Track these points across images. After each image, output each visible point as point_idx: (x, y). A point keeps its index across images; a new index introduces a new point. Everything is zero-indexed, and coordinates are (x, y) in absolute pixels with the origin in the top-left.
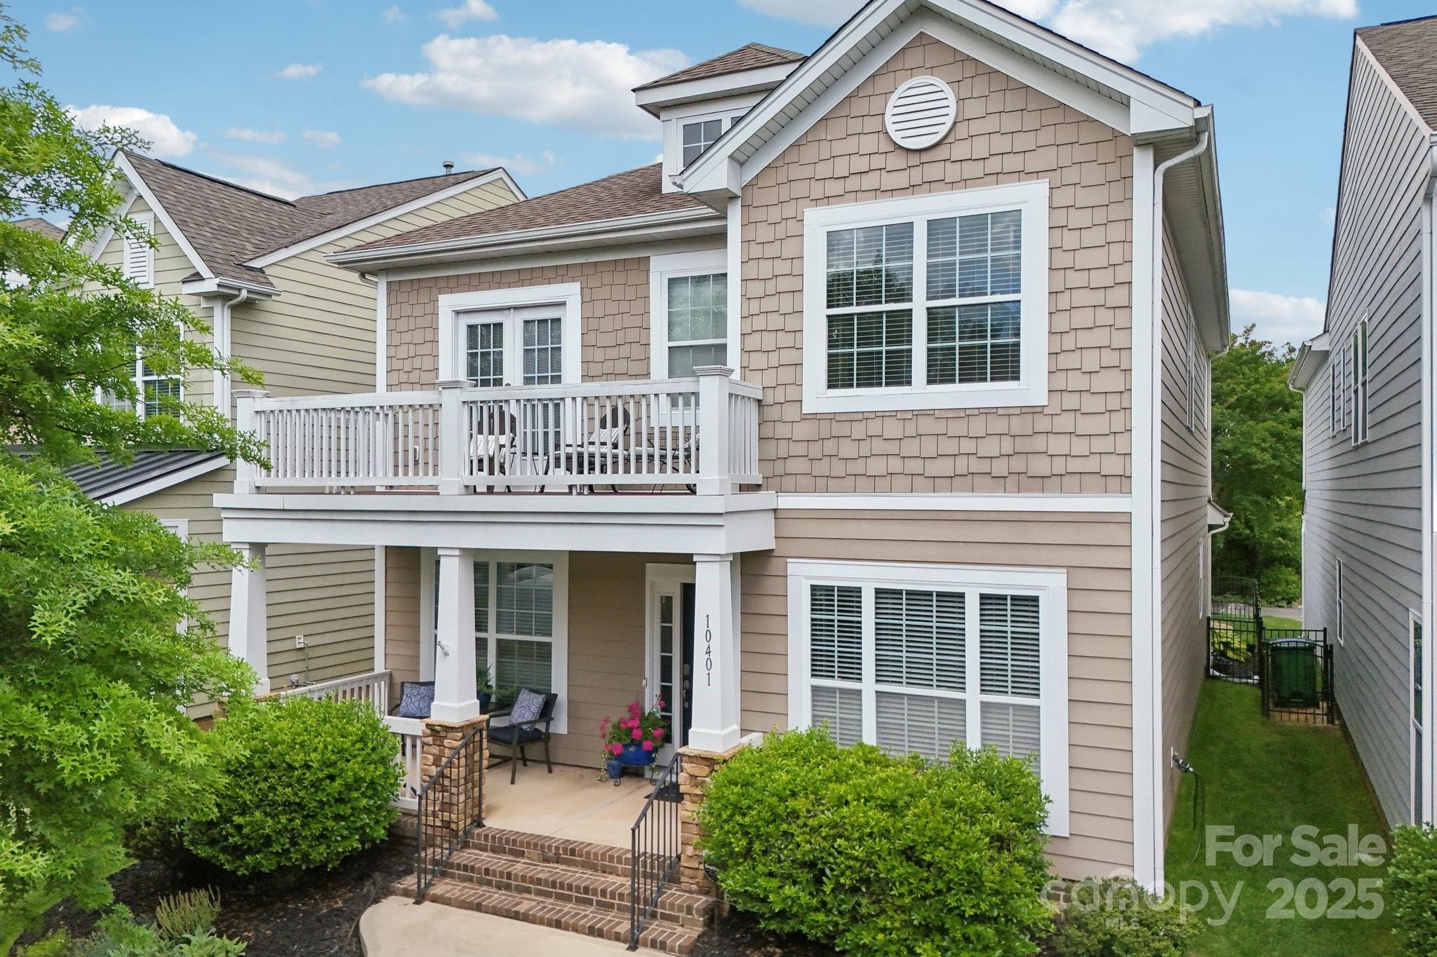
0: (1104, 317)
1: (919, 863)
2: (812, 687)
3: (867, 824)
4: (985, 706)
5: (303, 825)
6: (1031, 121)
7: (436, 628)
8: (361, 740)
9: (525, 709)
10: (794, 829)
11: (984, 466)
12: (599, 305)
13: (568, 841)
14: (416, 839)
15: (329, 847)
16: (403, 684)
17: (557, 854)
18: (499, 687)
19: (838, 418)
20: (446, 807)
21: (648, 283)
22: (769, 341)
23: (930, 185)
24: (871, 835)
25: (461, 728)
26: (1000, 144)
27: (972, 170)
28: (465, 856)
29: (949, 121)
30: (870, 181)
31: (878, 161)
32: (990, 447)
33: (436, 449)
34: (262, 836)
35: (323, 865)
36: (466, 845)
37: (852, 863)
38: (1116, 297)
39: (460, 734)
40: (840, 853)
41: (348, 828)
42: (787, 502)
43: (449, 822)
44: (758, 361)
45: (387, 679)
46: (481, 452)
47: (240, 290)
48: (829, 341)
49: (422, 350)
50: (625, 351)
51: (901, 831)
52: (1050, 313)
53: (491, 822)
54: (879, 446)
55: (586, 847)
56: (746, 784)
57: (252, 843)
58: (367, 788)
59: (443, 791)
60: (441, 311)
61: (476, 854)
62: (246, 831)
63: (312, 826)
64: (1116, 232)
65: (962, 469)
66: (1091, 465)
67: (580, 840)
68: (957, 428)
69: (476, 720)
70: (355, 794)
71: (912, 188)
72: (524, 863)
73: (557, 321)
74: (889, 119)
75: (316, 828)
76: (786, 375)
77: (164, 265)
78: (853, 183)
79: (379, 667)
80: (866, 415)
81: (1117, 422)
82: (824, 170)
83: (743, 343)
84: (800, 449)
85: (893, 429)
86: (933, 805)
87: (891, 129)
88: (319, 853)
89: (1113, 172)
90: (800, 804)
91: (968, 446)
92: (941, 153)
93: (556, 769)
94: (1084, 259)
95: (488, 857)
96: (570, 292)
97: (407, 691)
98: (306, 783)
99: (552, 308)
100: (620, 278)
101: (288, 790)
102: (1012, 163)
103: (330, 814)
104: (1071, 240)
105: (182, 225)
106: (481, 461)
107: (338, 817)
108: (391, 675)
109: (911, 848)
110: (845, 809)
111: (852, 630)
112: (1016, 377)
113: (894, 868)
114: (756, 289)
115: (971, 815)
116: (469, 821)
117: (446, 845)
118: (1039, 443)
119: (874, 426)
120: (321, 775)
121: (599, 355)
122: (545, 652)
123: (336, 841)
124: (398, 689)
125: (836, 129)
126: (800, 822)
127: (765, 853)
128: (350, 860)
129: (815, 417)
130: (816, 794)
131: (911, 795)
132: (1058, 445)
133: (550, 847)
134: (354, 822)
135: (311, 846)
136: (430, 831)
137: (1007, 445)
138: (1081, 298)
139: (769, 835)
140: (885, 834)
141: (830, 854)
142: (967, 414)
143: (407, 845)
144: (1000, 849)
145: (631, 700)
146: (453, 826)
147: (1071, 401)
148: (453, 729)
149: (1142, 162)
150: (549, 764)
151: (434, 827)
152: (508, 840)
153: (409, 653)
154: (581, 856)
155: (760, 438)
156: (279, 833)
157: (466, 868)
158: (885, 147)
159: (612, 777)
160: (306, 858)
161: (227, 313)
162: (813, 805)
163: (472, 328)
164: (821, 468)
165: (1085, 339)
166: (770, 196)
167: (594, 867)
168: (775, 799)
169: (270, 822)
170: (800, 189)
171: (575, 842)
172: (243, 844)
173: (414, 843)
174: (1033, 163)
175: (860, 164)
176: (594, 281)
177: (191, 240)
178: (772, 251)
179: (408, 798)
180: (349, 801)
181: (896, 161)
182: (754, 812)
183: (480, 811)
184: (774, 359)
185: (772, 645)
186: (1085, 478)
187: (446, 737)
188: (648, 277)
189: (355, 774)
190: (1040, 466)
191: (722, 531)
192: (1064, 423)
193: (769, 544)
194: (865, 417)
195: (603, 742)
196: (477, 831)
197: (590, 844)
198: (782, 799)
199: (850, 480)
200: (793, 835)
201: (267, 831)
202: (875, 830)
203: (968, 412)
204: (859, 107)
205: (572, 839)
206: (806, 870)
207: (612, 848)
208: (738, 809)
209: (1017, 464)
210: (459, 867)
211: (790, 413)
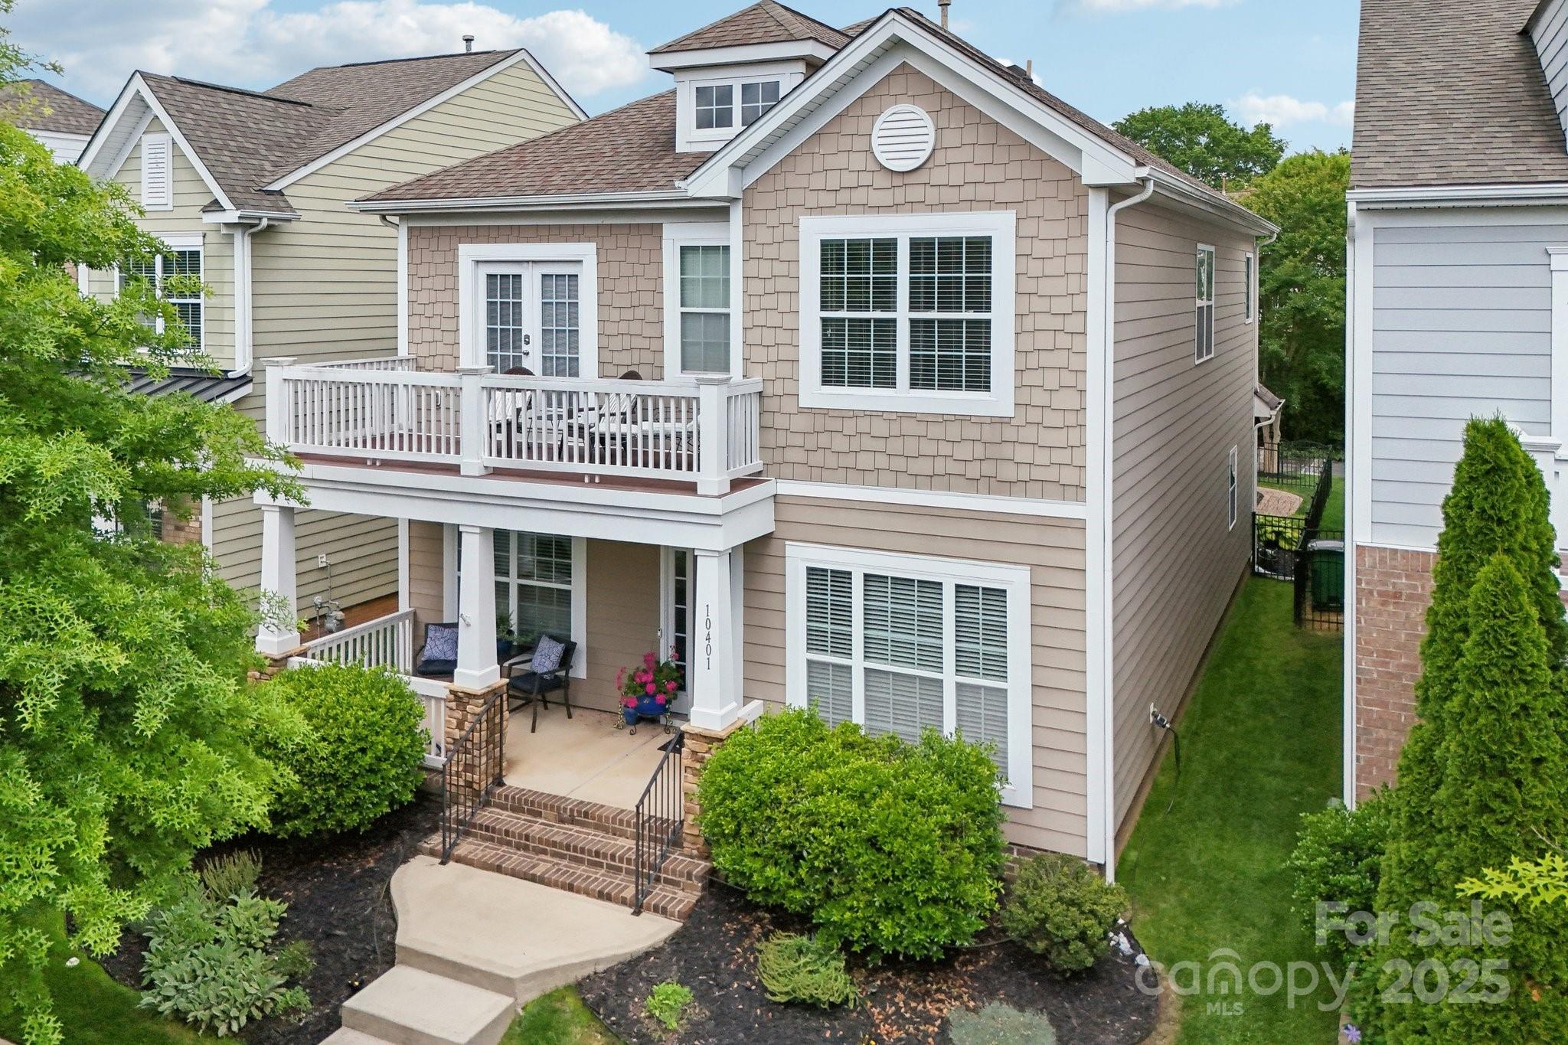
0: (1063, 340)
1: (880, 850)
2: (808, 660)
3: (838, 814)
4: (959, 686)
5: (339, 795)
6: (1001, 155)
7: (459, 570)
8: (390, 711)
9: (544, 659)
10: (776, 815)
11: (958, 468)
12: (614, 266)
13: (582, 802)
14: (442, 796)
15: (361, 813)
16: (427, 625)
17: (572, 815)
18: (521, 632)
19: (831, 414)
20: (469, 768)
21: (661, 248)
22: (768, 337)
23: (911, 206)
24: (841, 824)
25: (483, 696)
26: (975, 174)
27: (949, 195)
28: (487, 816)
29: (929, 148)
30: (859, 196)
31: (866, 179)
32: (964, 451)
33: (457, 424)
34: (300, 804)
35: (356, 829)
36: (487, 804)
37: (825, 848)
38: (1074, 323)
39: (482, 701)
40: (815, 838)
41: (378, 796)
42: (786, 488)
43: (472, 782)
44: (759, 354)
45: (412, 618)
46: (500, 418)
47: (260, 219)
48: (823, 340)
49: (442, 296)
50: (639, 313)
51: (867, 821)
52: (1017, 334)
53: (512, 781)
54: (868, 443)
55: (598, 810)
56: (738, 770)
57: (292, 811)
58: (396, 757)
59: (465, 753)
60: (461, 260)
61: (498, 814)
62: (286, 799)
63: (346, 795)
64: (1073, 264)
65: (940, 470)
66: (1051, 474)
67: (594, 801)
68: (936, 431)
69: (497, 686)
70: (384, 766)
71: (896, 207)
72: (542, 824)
73: (574, 277)
74: (875, 141)
75: (349, 797)
76: (784, 369)
77: (183, 187)
78: (843, 197)
79: (404, 606)
80: (856, 413)
81: (1074, 437)
82: (817, 182)
83: (745, 336)
84: (798, 440)
85: (880, 428)
86: (895, 797)
87: (877, 150)
88: (353, 819)
89: (1072, 210)
90: (782, 791)
91: (945, 449)
92: (923, 177)
93: (576, 713)
94: (1046, 287)
95: (509, 816)
96: (586, 251)
97: (431, 634)
98: (340, 757)
99: (571, 265)
100: (634, 242)
101: (324, 763)
102: (984, 192)
103: (362, 785)
104: (1035, 267)
105: (201, 152)
106: (499, 426)
107: (369, 787)
108: (415, 613)
109: (875, 837)
110: (820, 798)
111: (843, 611)
112: (987, 388)
113: (859, 855)
114: (757, 287)
115: (927, 806)
116: (490, 780)
117: (469, 804)
118: (1007, 451)
119: (863, 425)
120: (353, 749)
121: (615, 315)
122: (565, 597)
123: (368, 808)
124: (422, 632)
125: (828, 144)
126: (782, 808)
127: (752, 834)
128: (379, 823)
129: (810, 411)
130: (797, 782)
131: (880, 787)
132: (1023, 454)
133: (565, 809)
134: (384, 790)
135: (345, 813)
136: (454, 789)
137: (979, 451)
138: (1044, 321)
139: (754, 819)
140: (853, 823)
141: (807, 839)
142: (944, 419)
143: (431, 801)
144: (953, 838)
145: (647, 651)
146: (476, 786)
147: (1034, 415)
148: (475, 696)
149: (1097, 204)
150: (569, 707)
151: (457, 786)
152: (526, 801)
153: (432, 592)
154: (594, 819)
155: (761, 427)
156: (316, 802)
157: (487, 829)
158: (872, 166)
159: (628, 723)
160: (340, 823)
161: (248, 240)
162: (794, 793)
163: (491, 277)
164: (816, 459)
165: (1047, 359)
166: (767, 201)
167: (606, 830)
168: (761, 786)
169: (308, 793)
170: (795, 197)
171: (589, 803)
172: (283, 811)
173: (439, 799)
174: (1004, 193)
175: (850, 180)
176: (610, 243)
177: (212, 169)
178: (770, 252)
179: (433, 756)
180: (379, 770)
181: (881, 180)
182: (742, 798)
183: (501, 770)
184: (773, 354)
185: (772, 620)
186: (1047, 486)
187: (468, 703)
188: (661, 241)
189: (384, 746)
190: (1008, 472)
191: (721, 529)
192: (1029, 434)
193: (769, 527)
194: (856, 415)
195: (618, 694)
196: (499, 790)
197: (602, 806)
198: (767, 787)
199: (842, 472)
200: (775, 820)
201: (305, 801)
202: (844, 820)
203: (945, 418)
204: (849, 126)
205: (587, 801)
206: (786, 851)
207: (623, 811)
208: (729, 795)
209: (988, 468)
210: (481, 827)
211: (788, 405)
